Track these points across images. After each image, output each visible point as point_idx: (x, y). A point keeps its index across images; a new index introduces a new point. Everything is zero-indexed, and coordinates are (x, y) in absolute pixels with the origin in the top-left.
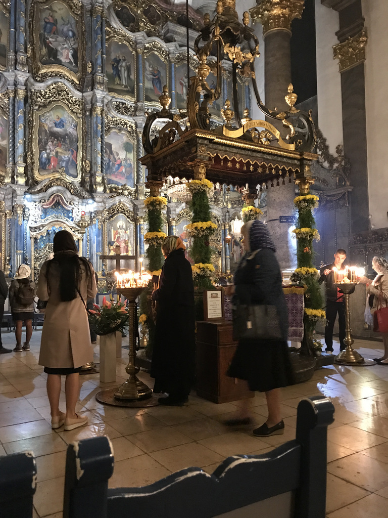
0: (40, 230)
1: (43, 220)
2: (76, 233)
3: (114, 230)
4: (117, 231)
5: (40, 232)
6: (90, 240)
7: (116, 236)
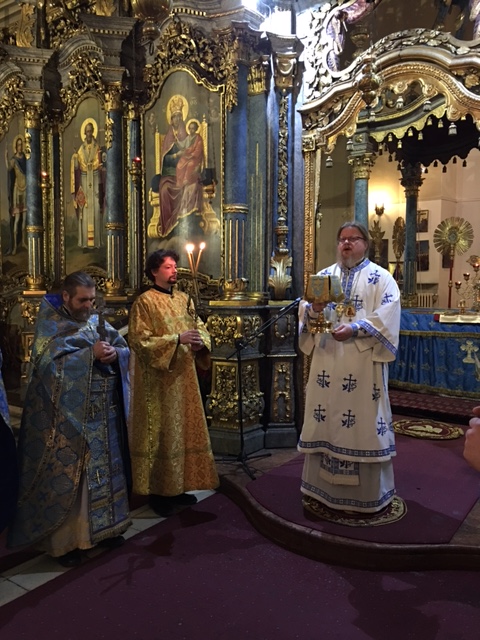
0: (332, 116)
1: (343, 74)
5: (333, 123)
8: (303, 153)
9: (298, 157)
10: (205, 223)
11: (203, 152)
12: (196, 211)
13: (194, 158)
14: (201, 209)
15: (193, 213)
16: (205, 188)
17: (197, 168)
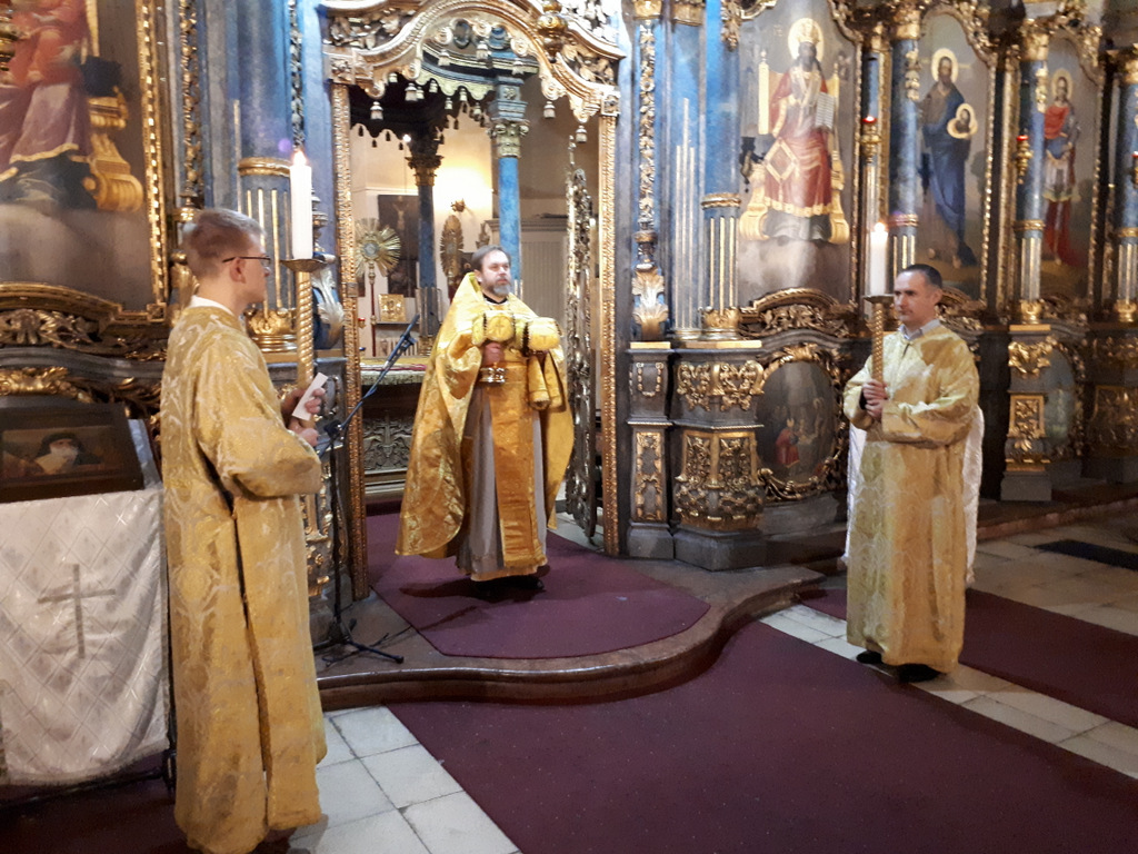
0: (384, 35)
2: (587, 73)
3: (772, 70)
4: (787, 74)
6: (658, 122)
7: (783, 106)
8: (329, 86)
9: (314, 90)
10: (98, 184)
11: (83, 16)
12: (71, 152)
13: (57, 24)
14: (85, 149)
15: (63, 156)
16: (95, 102)
17: (68, 51)
